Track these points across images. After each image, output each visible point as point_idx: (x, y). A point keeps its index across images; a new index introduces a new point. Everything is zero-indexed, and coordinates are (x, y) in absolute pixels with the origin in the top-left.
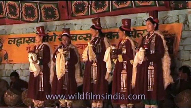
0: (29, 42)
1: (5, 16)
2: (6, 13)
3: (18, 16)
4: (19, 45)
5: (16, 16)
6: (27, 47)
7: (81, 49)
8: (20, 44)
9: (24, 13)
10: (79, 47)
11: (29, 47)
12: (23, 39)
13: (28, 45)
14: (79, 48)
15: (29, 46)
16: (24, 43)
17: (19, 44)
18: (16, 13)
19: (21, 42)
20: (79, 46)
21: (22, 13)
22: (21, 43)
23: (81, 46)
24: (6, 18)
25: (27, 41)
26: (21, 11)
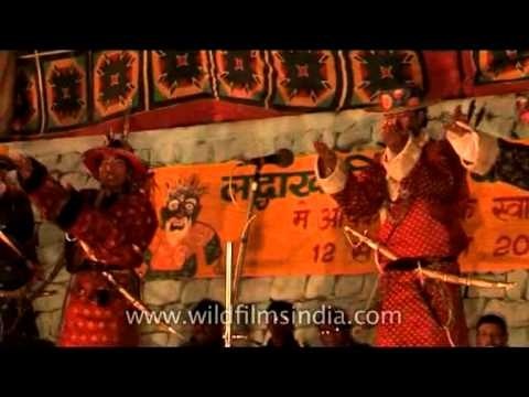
0: (304, 189)
1: (210, 91)
2: (211, 79)
3: (260, 87)
4: (262, 204)
5: (251, 88)
6: (298, 213)
7: (514, 215)
8: (267, 201)
9: (282, 75)
10: (505, 208)
11: (302, 212)
12: (278, 181)
13: (302, 202)
14: (506, 212)
15: (302, 208)
16: (283, 193)
17: (264, 199)
18: (254, 76)
19: (270, 194)
20: (507, 203)
21: (275, 75)
22: (274, 196)
23: (514, 205)
24: (213, 97)
25: (295, 189)
26: (271, 70)
